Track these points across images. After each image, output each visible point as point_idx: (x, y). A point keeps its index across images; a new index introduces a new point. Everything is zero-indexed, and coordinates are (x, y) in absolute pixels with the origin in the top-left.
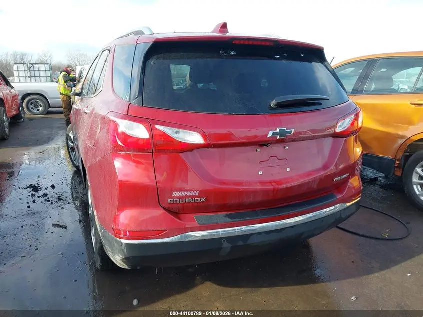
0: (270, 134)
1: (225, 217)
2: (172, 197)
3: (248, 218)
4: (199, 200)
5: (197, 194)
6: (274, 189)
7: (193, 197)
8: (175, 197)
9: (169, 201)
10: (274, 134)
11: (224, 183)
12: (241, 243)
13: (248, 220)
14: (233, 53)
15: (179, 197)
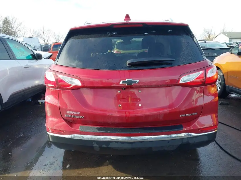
0: (121, 83)
1: (96, 129)
2: (67, 114)
3: (109, 132)
4: (80, 118)
5: (79, 114)
6: (126, 116)
7: (77, 115)
8: (68, 114)
9: (66, 116)
10: (123, 82)
11: (95, 110)
12: (104, 146)
13: (109, 133)
14: (115, 33)
15: (70, 114)
